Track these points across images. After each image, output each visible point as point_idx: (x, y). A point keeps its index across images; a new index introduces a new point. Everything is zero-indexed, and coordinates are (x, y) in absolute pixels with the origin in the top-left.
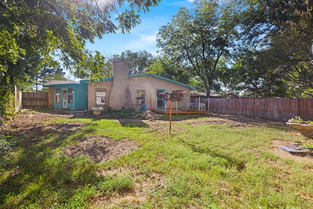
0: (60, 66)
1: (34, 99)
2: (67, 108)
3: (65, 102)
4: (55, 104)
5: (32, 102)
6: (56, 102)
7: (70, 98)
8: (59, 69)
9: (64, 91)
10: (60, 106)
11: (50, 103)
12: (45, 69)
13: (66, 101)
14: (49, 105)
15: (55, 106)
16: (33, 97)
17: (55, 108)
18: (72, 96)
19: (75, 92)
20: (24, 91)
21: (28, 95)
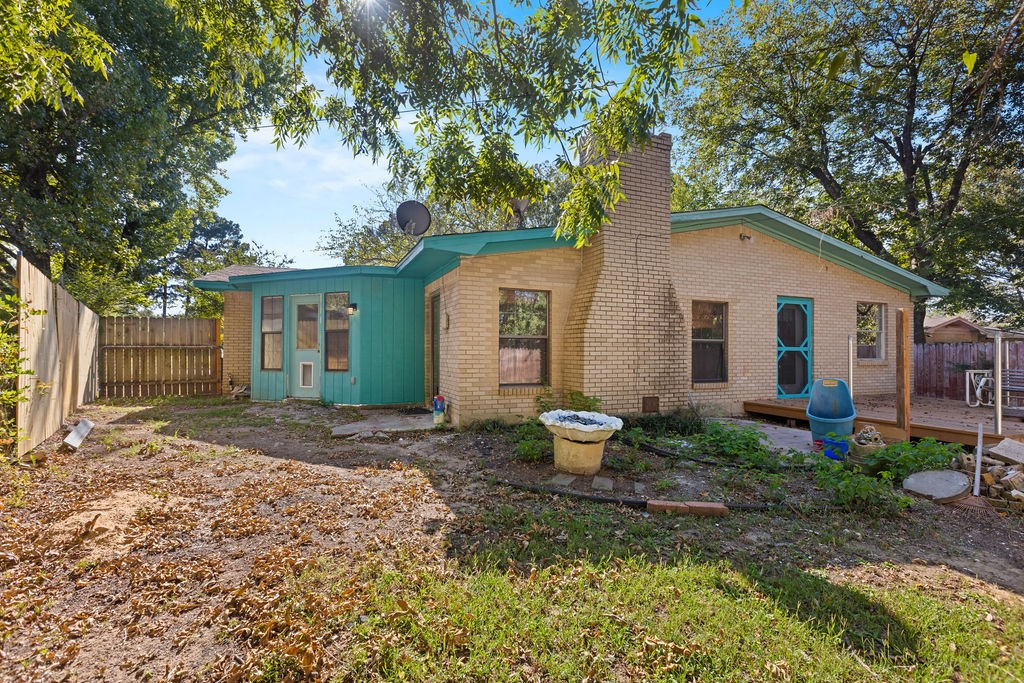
0: (242, 236)
1: (152, 351)
2: (315, 395)
3: (306, 368)
4: (257, 377)
5: (144, 361)
6: (263, 368)
7: (336, 344)
8: (236, 243)
9: (299, 307)
10: (280, 386)
11: (229, 369)
12: (191, 246)
13: (314, 357)
14: (226, 379)
15: (255, 385)
16: (152, 338)
17: (254, 393)
18: (346, 332)
19: (362, 315)
20: (106, 313)
21: (127, 331)
